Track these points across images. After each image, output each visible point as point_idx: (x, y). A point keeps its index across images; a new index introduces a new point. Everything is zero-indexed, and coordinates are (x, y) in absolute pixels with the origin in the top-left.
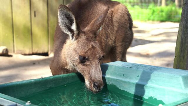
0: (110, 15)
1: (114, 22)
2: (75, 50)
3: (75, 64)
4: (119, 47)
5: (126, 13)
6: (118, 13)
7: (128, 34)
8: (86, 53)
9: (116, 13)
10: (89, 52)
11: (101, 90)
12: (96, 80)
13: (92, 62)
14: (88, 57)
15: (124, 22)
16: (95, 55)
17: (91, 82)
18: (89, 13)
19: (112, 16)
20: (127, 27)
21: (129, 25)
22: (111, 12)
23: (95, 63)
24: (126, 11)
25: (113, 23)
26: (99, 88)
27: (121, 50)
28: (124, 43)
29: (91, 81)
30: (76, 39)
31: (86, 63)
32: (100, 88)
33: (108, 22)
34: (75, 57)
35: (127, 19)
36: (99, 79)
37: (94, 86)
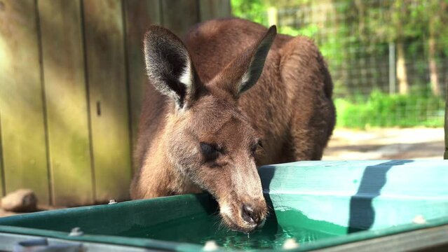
0: (274, 64)
1: (286, 80)
2: (189, 132)
3: (190, 166)
4: (302, 139)
5: (314, 56)
6: (294, 56)
7: (322, 108)
8: (217, 133)
9: (289, 56)
10: (225, 133)
11: (263, 224)
12: (247, 198)
13: (233, 155)
14: (223, 143)
15: (310, 77)
16: (240, 139)
17: (234, 207)
18: (222, 58)
19: (278, 64)
20: (318, 89)
21: (322, 84)
22: (277, 57)
23: (243, 157)
24: (314, 51)
25: (281, 81)
26: (257, 220)
27: (308, 146)
28: (313, 128)
29: (234, 203)
30: (190, 107)
31: (218, 161)
32: (260, 219)
33: (269, 79)
34: (190, 149)
35: (318, 70)
36: (256, 197)
37: (242, 216)
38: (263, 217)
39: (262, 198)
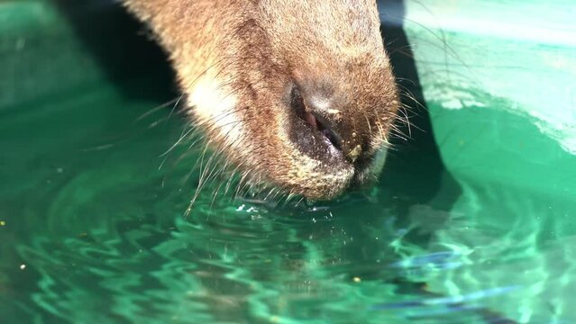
12: (313, 59)
17: (254, 95)
26: (354, 153)
29: (255, 76)
32: (366, 145)
36: (354, 52)
37: (293, 137)
38: (380, 141)
39: (381, 60)
